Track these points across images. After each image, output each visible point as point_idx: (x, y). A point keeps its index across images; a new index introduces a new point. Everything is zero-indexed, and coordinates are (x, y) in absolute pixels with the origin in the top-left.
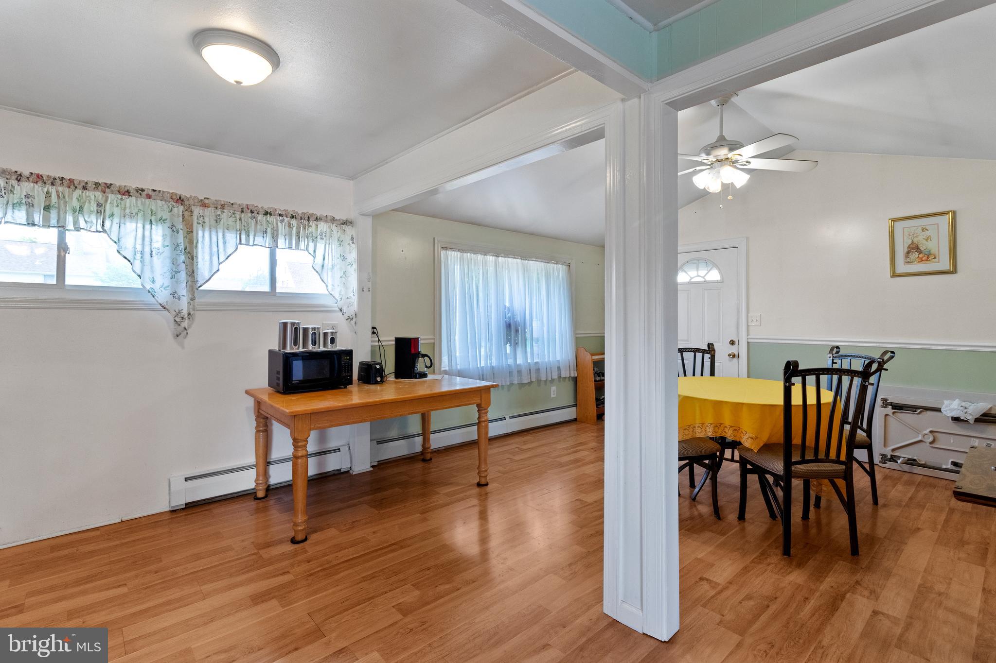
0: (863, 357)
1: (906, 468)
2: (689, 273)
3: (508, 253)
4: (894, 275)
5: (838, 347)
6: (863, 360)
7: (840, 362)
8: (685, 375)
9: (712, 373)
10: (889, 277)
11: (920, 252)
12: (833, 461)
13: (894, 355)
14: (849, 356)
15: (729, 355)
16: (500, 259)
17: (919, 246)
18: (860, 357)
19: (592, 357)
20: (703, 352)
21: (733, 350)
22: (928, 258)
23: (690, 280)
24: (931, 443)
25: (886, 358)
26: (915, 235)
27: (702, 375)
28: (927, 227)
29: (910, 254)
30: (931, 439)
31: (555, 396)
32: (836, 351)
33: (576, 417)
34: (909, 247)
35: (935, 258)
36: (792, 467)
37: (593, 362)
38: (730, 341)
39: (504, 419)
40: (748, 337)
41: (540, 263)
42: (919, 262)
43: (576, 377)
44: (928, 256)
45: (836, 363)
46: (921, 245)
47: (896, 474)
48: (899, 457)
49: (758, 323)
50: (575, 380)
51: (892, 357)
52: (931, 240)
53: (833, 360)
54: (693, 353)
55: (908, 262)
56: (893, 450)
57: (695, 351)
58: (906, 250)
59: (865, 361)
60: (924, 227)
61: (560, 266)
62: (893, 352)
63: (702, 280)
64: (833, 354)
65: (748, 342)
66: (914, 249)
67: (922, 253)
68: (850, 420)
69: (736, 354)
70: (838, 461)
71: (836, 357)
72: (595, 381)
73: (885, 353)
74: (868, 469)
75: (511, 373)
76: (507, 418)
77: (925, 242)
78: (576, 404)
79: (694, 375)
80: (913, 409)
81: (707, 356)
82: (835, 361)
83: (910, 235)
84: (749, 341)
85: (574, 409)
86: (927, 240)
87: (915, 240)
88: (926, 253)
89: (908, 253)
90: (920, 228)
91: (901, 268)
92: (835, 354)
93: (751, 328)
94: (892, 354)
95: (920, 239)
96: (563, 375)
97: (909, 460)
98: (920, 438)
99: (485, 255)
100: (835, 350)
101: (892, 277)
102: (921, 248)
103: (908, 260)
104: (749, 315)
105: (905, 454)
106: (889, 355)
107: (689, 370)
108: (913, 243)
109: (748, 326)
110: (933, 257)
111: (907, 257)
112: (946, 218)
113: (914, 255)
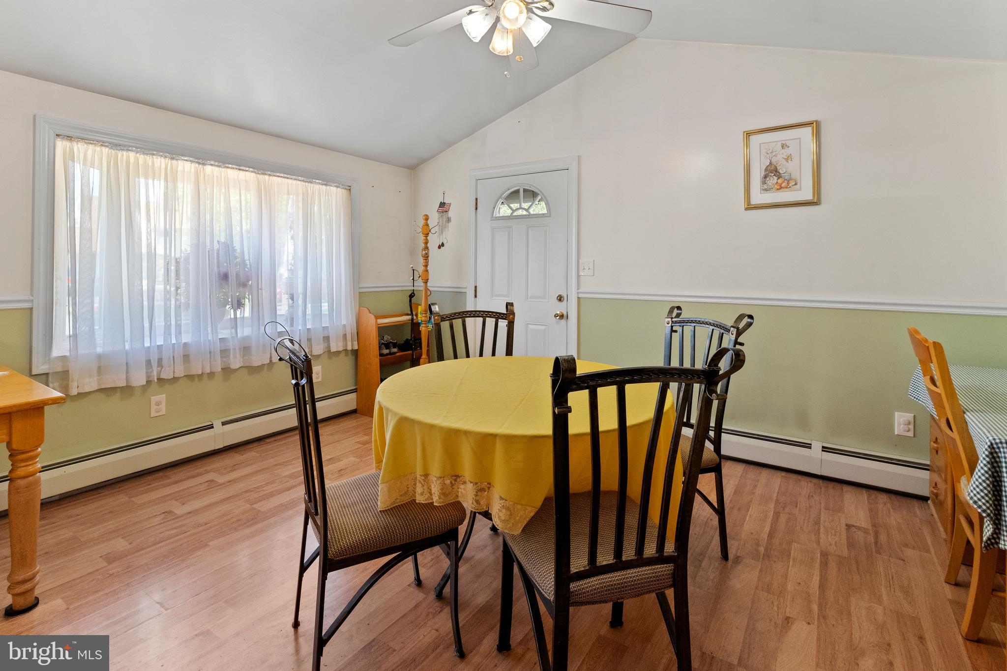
0: (710, 324)
2: (512, 205)
3: (224, 160)
4: (750, 207)
5: (679, 308)
6: (711, 327)
7: (681, 330)
8: (468, 356)
9: (509, 352)
10: (744, 209)
11: (779, 177)
12: (651, 562)
13: (752, 321)
14: (692, 322)
15: (556, 316)
16: (208, 169)
17: (778, 168)
18: (707, 323)
19: (376, 321)
20: (498, 316)
21: (561, 308)
22: (788, 184)
23: (512, 213)
25: (741, 325)
26: (774, 154)
27: (494, 354)
28: (788, 143)
29: (768, 179)
31: (320, 380)
32: (677, 314)
33: (355, 408)
34: (766, 170)
35: (796, 184)
36: (572, 585)
37: (379, 328)
38: (558, 297)
39: (211, 427)
40: (578, 291)
41: (295, 182)
42: (777, 189)
43: (357, 350)
44: (788, 181)
45: (676, 331)
46: (780, 167)
49: (591, 272)
50: (355, 353)
51: (749, 325)
52: (791, 160)
53: (672, 327)
54: (481, 319)
55: (766, 190)
57: (484, 315)
58: (763, 173)
59: (713, 329)
60: (784, 142)
61: (333, 189)
62: (751, 317)
63: (525, 213)
64: (672, 318)
65: (578, 298)
66: (772, 171)
67: (781, 177)
68: (694, 420)
69: (565, 314)
70: (660, 559)
71: (676, 322)
72: (381, 355)
73: (741, 317)
74: (716, 505)
75: (225, 352)
76: (217, 424)
77: (784, 162)
78: (356, 389)
79: (481, 355)
81: (503, 324)
82: (674, 328)
83: (767, 153)
84: (580, 295)
85: (353, 396)
86: (787, 160)
87: (774, 160)
88: (786, 178)
89: (766, 177)
90: (780, 144)
91: (758, 198)
92: (675, 318)
93: (582, 279)
94: (749, 320)
95: (779, 159)
96: (333, 349)
99: (172, 159)
100: (676, 311)
101: (746, 209)
102: (781, 171)
103: (765, 187)
104: (580, 261)
106: (746, 320)
107: (474, 346)
108: (771, 164)
109: (579, 276)
110: (794, 183)
111: (764, 183)
112: (808, 130)
113: (772, 180)
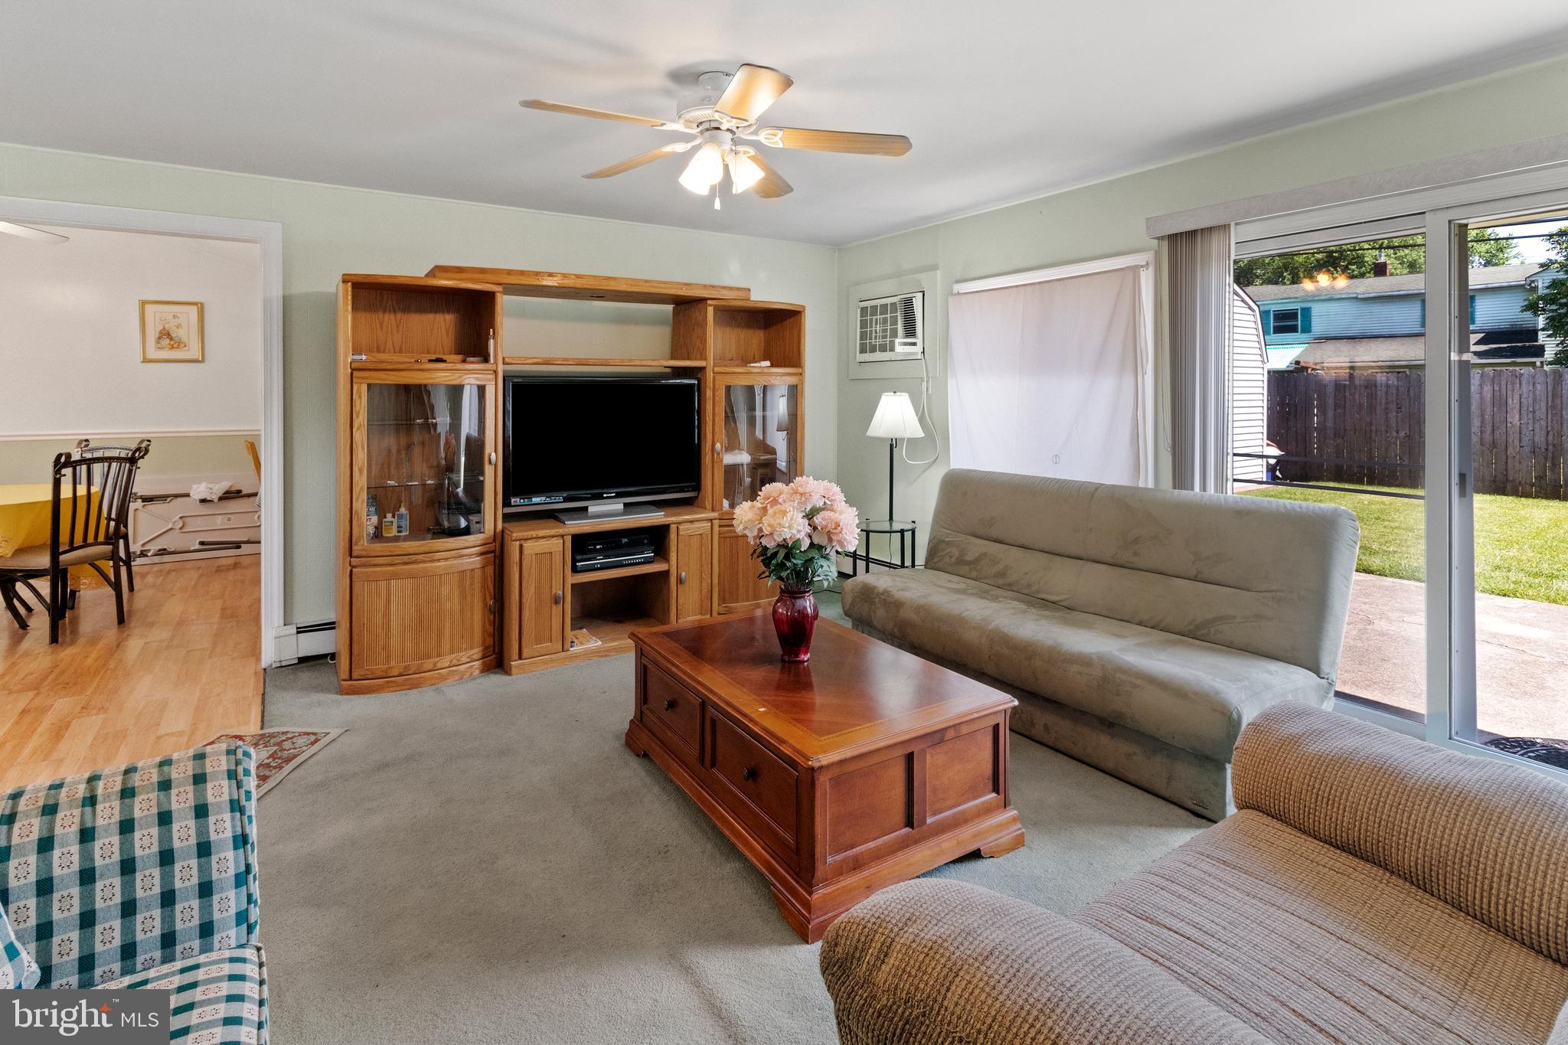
1: (157, 559)
4: (145, 360)
5: (87, 440)
10: (141, 361)
11: (171, 339)
14: (101, 449)
17: (170, 332)
22: (178, 345)
24: (181, 529)
26: (166, 321)
28: (179, 315)
29: (162, 340)
30: (181, 525)
32: (85, 445)
34: (160, 332)
35: (185, 346)
42: (170, 349)
44: (179, 343)
46: (172, 331)
47: (146, 569)
48: (149, 550)
52: (181, 328)
55: (160, 348)
56: (143, 545)
58: (157, 335)
60: (175, 314)
62: (149, 441)
64: (81, 448)
66: (165, 334)
67: (173, 340)
73: (142, 442)
77: (175, 329)
80: (163, 498)
83: (161, 320)
86: (177, 327)
87: (167, 326)
88: (177, 340)
89: (160, 338)
90: (171, 314)
91: (153, 353)
92: (84, 447)
95: (171, 326)
97: (159, 550)
98: (170, 527)
101: (143, 362)
102: (172, 335)
103: (159, 345)
105: (154, 547)
108: (164, 328)
110: (182, 345)
111: (158, 343)
112: (195, 308)
113: (166, 342)
